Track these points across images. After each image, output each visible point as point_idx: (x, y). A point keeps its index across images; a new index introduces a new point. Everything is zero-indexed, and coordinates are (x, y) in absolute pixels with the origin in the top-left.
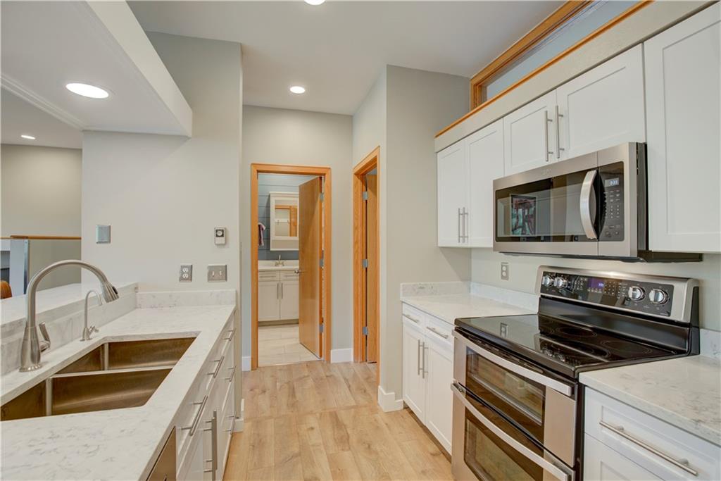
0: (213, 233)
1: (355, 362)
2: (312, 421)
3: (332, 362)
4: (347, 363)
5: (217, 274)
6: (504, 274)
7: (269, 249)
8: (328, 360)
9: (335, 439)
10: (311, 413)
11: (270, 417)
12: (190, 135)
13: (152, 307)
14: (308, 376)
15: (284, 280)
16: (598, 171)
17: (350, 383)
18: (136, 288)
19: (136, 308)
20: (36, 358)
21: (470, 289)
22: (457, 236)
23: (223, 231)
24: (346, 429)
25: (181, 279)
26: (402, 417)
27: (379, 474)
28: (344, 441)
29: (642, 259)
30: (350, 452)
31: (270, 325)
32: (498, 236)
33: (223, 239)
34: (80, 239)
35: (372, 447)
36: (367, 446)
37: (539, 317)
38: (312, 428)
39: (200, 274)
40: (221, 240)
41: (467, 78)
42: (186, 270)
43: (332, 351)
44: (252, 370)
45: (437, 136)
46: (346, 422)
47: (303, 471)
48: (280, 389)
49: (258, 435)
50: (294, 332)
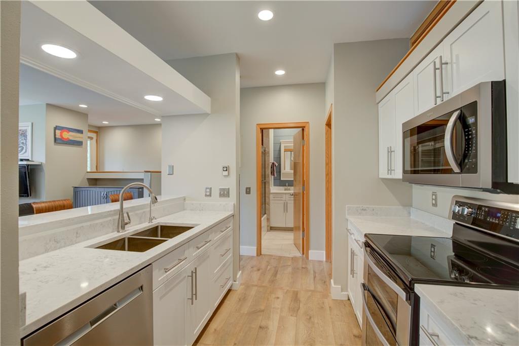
0: (222, 168)
1: (326, 261)
2: (280, 294)
3: (310, 259)
4: (320, 262)
5: (225, 193)
6: (434, 202)
7: (280, 179)
8: (307, 257)
9: (289, 307)
10: (281, 288)
11: (256, 286)
12: (209, 112)
13: (191, 210)
14: (290, 265)
15: (289, 200)
16: (461, 110)
17: (317, 275)
18: (185, 199)
19: (184, 210)
20: (123, 228)
21: (410, 213)
22: (387, 169)
23: (226, 167)
24: (299, 302)
25: (206, 195)
26: (345, 305)
27: (309, 336)
28: (294, 310)
29: (499, 191)
30: (296, 318)
31: (279, 230)
32: (405, 169)
33: (227, 172)
34: (160, 172)
35: (312, 319)
36: (309, 317)
37: (453, 242)
38: (278, 298)
39: (215, 193)
40: (226, 173)
41: (407, 38)
42: (208, 190)
43: (310, 251)
44: (257, 255)
45: (377, 91)
46: (302, 299)
47: (262, 321)
48: (269, 270)
49: (245, 294)
50: (290, 236)
